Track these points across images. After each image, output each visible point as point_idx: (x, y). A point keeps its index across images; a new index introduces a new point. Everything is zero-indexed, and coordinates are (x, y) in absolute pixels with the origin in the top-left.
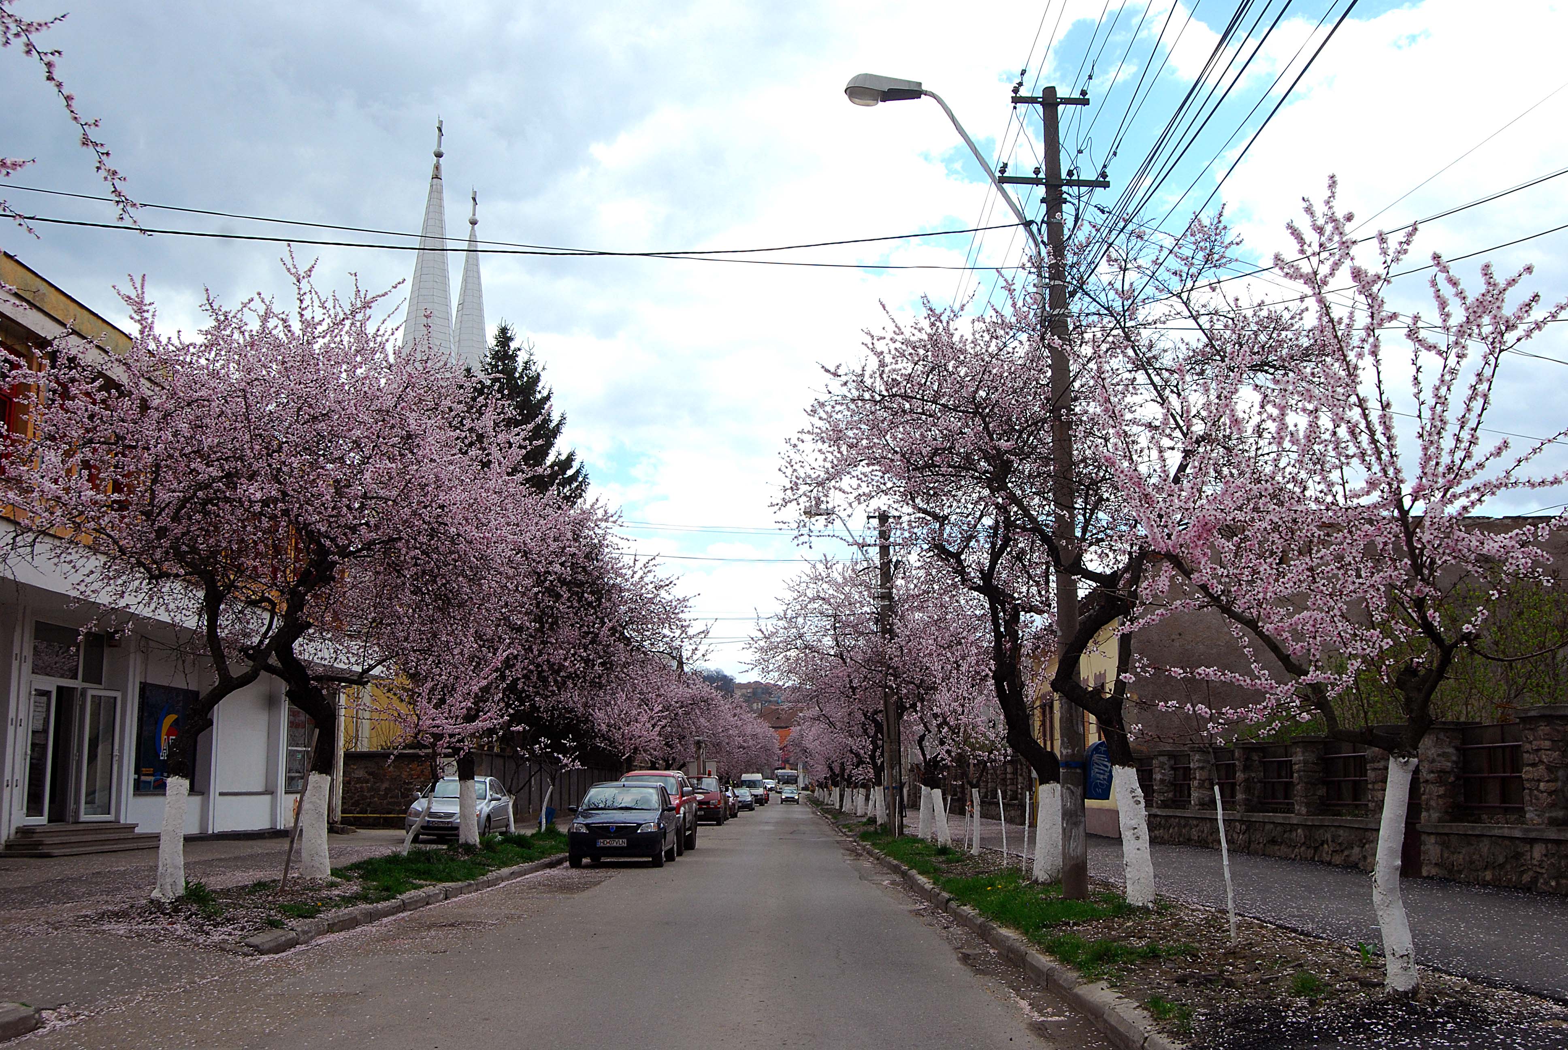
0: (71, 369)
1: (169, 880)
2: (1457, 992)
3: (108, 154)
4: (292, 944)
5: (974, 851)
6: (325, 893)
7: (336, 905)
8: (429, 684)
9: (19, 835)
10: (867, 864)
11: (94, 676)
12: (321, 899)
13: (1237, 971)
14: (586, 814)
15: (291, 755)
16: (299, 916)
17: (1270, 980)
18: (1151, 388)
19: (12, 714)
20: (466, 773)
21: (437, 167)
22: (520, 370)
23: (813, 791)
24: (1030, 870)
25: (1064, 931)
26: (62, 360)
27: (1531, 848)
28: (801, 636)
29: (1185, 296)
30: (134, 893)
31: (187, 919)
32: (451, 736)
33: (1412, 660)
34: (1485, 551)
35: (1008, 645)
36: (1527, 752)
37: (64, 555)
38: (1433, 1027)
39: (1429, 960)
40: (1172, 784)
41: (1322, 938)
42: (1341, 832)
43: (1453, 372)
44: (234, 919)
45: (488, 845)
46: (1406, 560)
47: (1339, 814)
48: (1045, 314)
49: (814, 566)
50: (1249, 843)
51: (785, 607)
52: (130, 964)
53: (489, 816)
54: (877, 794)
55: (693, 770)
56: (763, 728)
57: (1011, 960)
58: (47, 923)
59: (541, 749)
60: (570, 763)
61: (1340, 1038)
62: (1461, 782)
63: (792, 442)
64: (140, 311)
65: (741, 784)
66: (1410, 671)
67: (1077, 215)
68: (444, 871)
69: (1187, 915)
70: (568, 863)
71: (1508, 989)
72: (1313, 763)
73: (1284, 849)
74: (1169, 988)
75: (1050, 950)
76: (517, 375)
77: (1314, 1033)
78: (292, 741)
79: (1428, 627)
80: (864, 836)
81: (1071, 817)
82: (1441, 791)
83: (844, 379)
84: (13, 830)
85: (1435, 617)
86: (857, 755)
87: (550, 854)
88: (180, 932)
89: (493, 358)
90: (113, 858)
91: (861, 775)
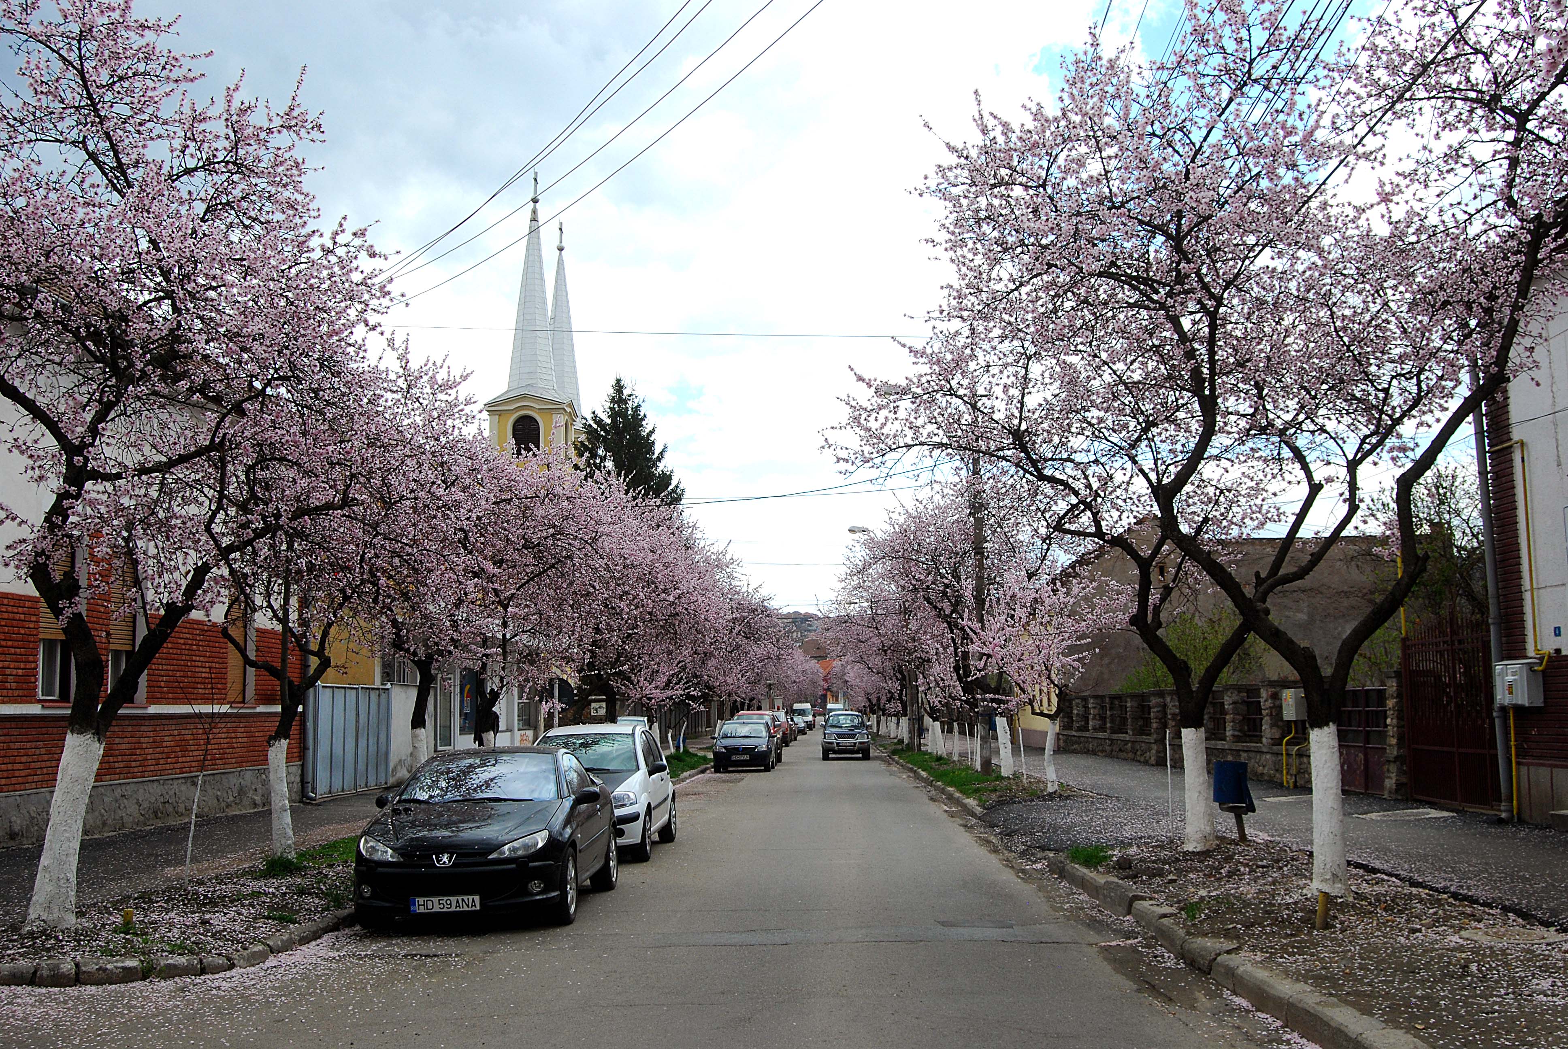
14: (721, 740)
21: (534, 212)
22: (631, 410)
24: (972, 766)
54: (904, 721)
60: (697, 707)
70: (713, 770)
76: (629, 414)
80: (894, 752)
86: (889, 692)
89: (611, 402)
91: (892, 707)
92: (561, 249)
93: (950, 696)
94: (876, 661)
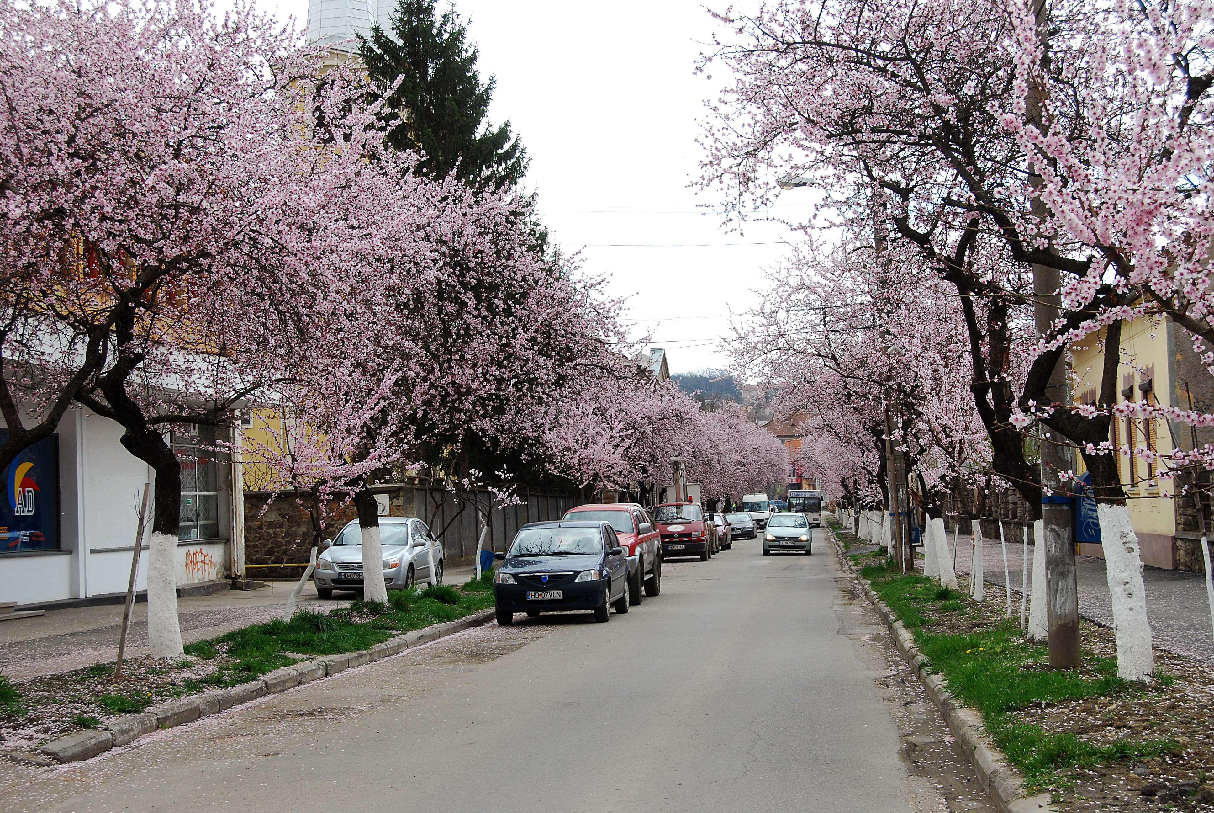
4: (106, 747)
5: (978, 595)
6: (167, 677)
7: (177, 693)
10: (859, 609)
12: (160, 686)
14: (515, 562)
16: (120, 711)
20: (368, 520)
22: (437, 25)
23: (833, 511)
24: (1027, 622)
25: (1031, 716)
28: (782, 335)
44: (38, 719)
45: (396, 603)
49: (796, 249)
51: (762, 300)
53: (411, 565)
57: (960, 753)
59: (471, 483)
60: (507, 499)
63: (713, 105)
65: (739, 509)
68: (328, 640)
70: (495, 621)
75: (1001, 744)
76: (435, 32)
80: (869, 573)
81: (1057, 565)
83: (738, 24)
89: (405, 13)
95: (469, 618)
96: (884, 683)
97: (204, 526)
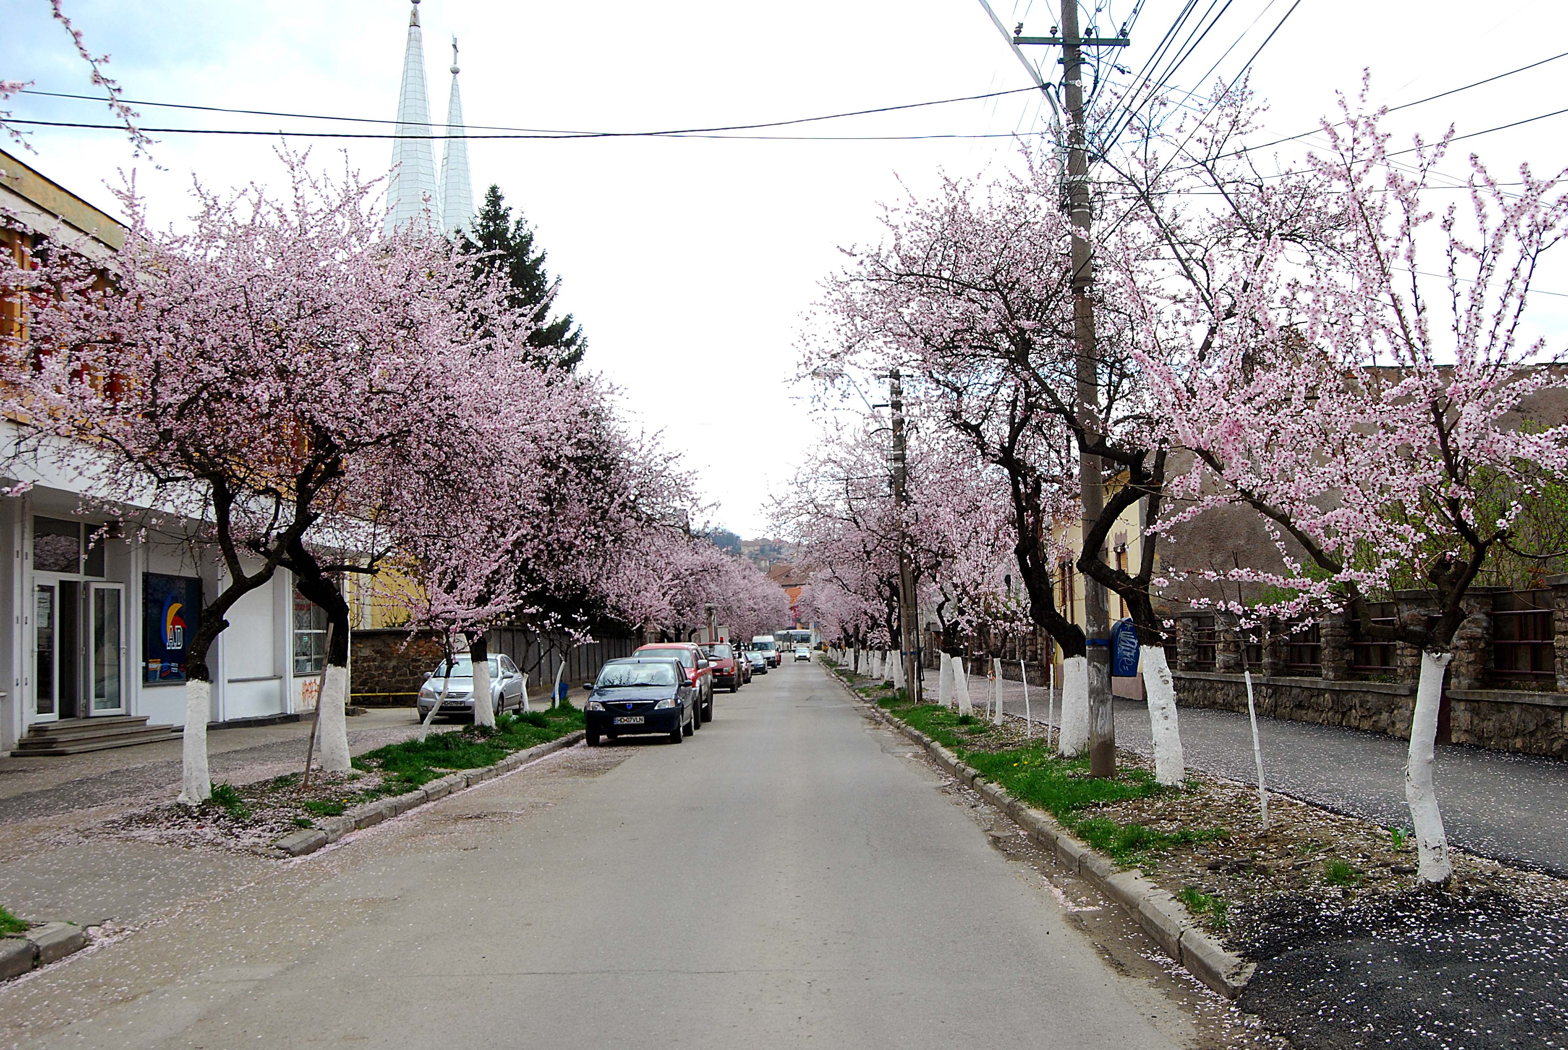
0: (62, 266)
1: (195, 784)
2: (1488, 878)
3: (119, 90)
4: (322, 843)
5: (998, 720)
6: (347, 787)
7: (361, 800)
8: (440, 569)
9: (32, 734)
10: (887, 733)
11: (95, 568)
12: (346, 794)
13: (1268, 856)
14: (601, 692)
15: (298, 637)
16: (326, 814)
17: (1302, 866)
18: (1177, 262)
19: (17, 612)
20: (479, 654)
21: (415, 14)
22: (512, 229)
23: (826, 651)
24: (1055, 742)
25: (1094, 813)
26: (54, 259)
27: (1562, 716)
28: (813, 501)
29: (1209, 164)
30: (156, 793)
31: (215, 821)
32: (463, 620)
33: (1445, 554)
34: (1520, 455)
35: (1031, 520)
36: (1559, 620)
37: (67, 458)
38: (1464, 919)
39: (1459, 842)
40: (1196, 646)
41: (1352, 816)
42: (1369, 698)
43: (1490, 267)
44: (262, 821)
45: (504, 726)
46: (1440, 461)
47: (1367, 679)
48: (1064, 181)
50: (1276, 706)
51: (796, 471)
52: (166, 873)
53: (502, 695)
54: (894, 656)
55: (705, 639)
56: (774, 590)
57: (1041, 842)
58: (77, 831)
59: (552, 624)
60: (582, 638)
61: (1374, 933)
62: (1492, 648)
63: (804, 315)
64: (131, 205)
65: (753, 647)
66: (1443, 564)
67: (1096, 77)
68: (464, 757)
69: (1217, 793)
70: (585, 742)
71: (1539, 873)
72: (1341, 628)
73: (1311, 713)
74: (1202, 877)
75: (1081, 835)
76: (509, 235)
77: (1347, 928)
78: (299, 623)
79: (1461, 524)
80: (883, 703)
81: (1098, 694)
82: (1472, 657)
83: (859, 258)
84: (26, 729)
85: (1468, 515)
86: (872, 617)
87: (566, 733)
88: (210, 836)
89: (484, 218)
90: (128, 753)
91: (875, 637)
92: (455, 72)
93: (986, 612)
94: (851, 574)
95: (563, 739)
96: (944, 791)
97: (315, 660)
